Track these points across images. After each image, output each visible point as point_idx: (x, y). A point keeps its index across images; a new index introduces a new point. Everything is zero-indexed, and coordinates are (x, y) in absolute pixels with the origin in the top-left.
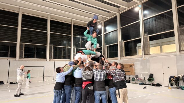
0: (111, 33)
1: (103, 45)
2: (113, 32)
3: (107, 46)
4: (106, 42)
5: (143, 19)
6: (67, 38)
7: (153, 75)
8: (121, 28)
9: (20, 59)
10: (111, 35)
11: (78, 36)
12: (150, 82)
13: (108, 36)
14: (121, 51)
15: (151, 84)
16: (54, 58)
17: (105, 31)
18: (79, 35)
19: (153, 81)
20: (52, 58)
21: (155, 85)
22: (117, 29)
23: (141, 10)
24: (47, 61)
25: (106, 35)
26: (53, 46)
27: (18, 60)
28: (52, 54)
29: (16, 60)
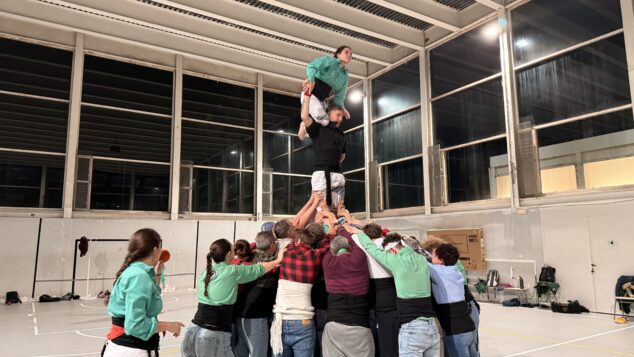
0: (399, 118)
1: (370, 163)
2: (405, 115)
3: (383, 167)
4: (380, 152)
5: (515, 68)
6: (243, 138)
7: (554, 270)
8: (433, 103)
9: (76, 214)
10: (398, 125)
11: (281, 132)
12: (543, 296)
13: (387, 131)
15: (548, 304)
17: (376, 111)
18: (284, 127)
19: (555, 293)
20: (188, 210)
21: (565, 310)
22: (417, 105)
23: (505, 35)
24: (170, 219)
25: (378, 127)
26: (192, 167)
27: (70, 216)
28: (188, 195)
29: (62, 217)
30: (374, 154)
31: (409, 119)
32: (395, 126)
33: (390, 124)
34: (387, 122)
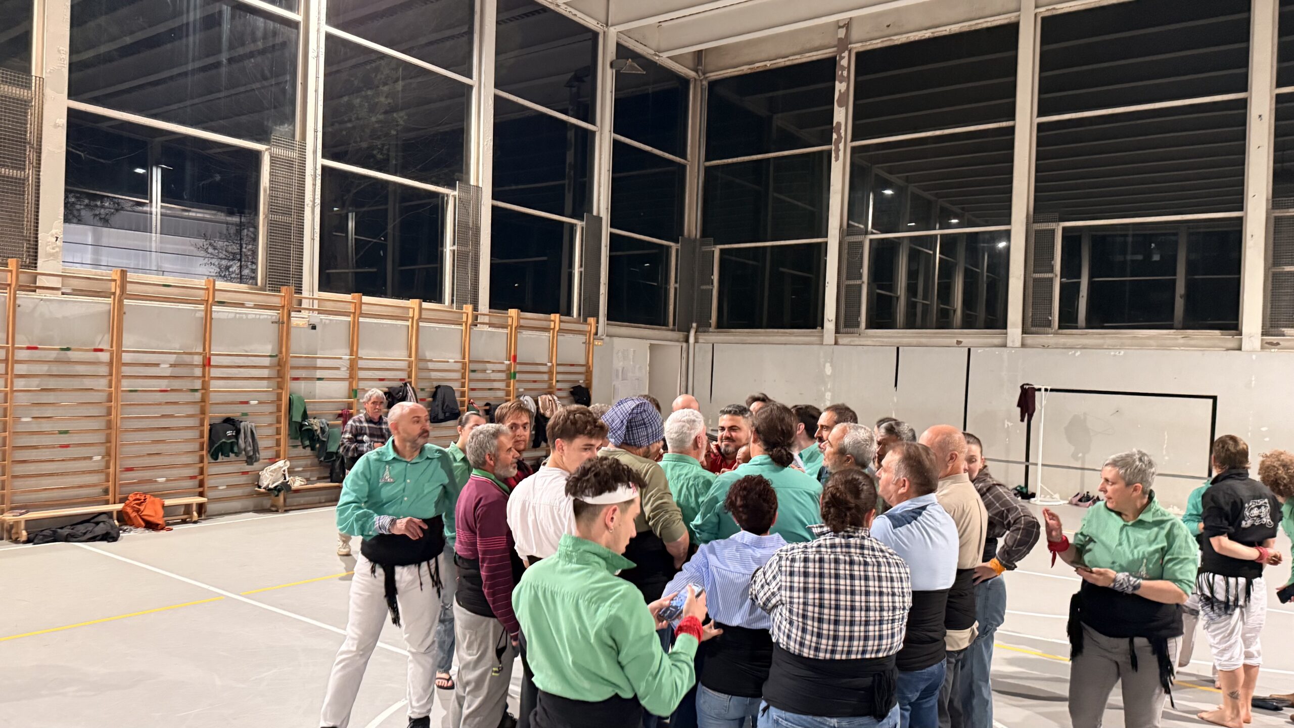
9: (1030, 339)
27: (1018, 343)
29: (1005, 346)
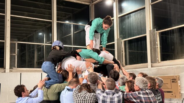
0: (133, 14)
1: (118, 39)
2: (136, 12)
3: (125, 41)
4: (123, 33)
6: (46, 25)
8: (152, 5)
10: (133, 18)
11: (67, 22)
13: (127, 21)
14: (153, 50)
16: (19, 66)
17: (121, 10)
18: (69, 19)
20: (15, 67)
22: (143, 7)
24: (5, 72)
25: (122, 19)
26: (17, 43)
28: (15, 58)
30: (120, 35)
31: (139, 14)
32: (131, 18)
33: (128, 18)
34: (127, 16)
